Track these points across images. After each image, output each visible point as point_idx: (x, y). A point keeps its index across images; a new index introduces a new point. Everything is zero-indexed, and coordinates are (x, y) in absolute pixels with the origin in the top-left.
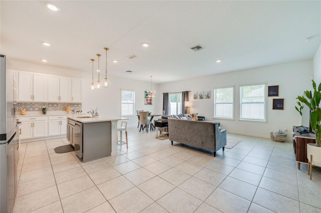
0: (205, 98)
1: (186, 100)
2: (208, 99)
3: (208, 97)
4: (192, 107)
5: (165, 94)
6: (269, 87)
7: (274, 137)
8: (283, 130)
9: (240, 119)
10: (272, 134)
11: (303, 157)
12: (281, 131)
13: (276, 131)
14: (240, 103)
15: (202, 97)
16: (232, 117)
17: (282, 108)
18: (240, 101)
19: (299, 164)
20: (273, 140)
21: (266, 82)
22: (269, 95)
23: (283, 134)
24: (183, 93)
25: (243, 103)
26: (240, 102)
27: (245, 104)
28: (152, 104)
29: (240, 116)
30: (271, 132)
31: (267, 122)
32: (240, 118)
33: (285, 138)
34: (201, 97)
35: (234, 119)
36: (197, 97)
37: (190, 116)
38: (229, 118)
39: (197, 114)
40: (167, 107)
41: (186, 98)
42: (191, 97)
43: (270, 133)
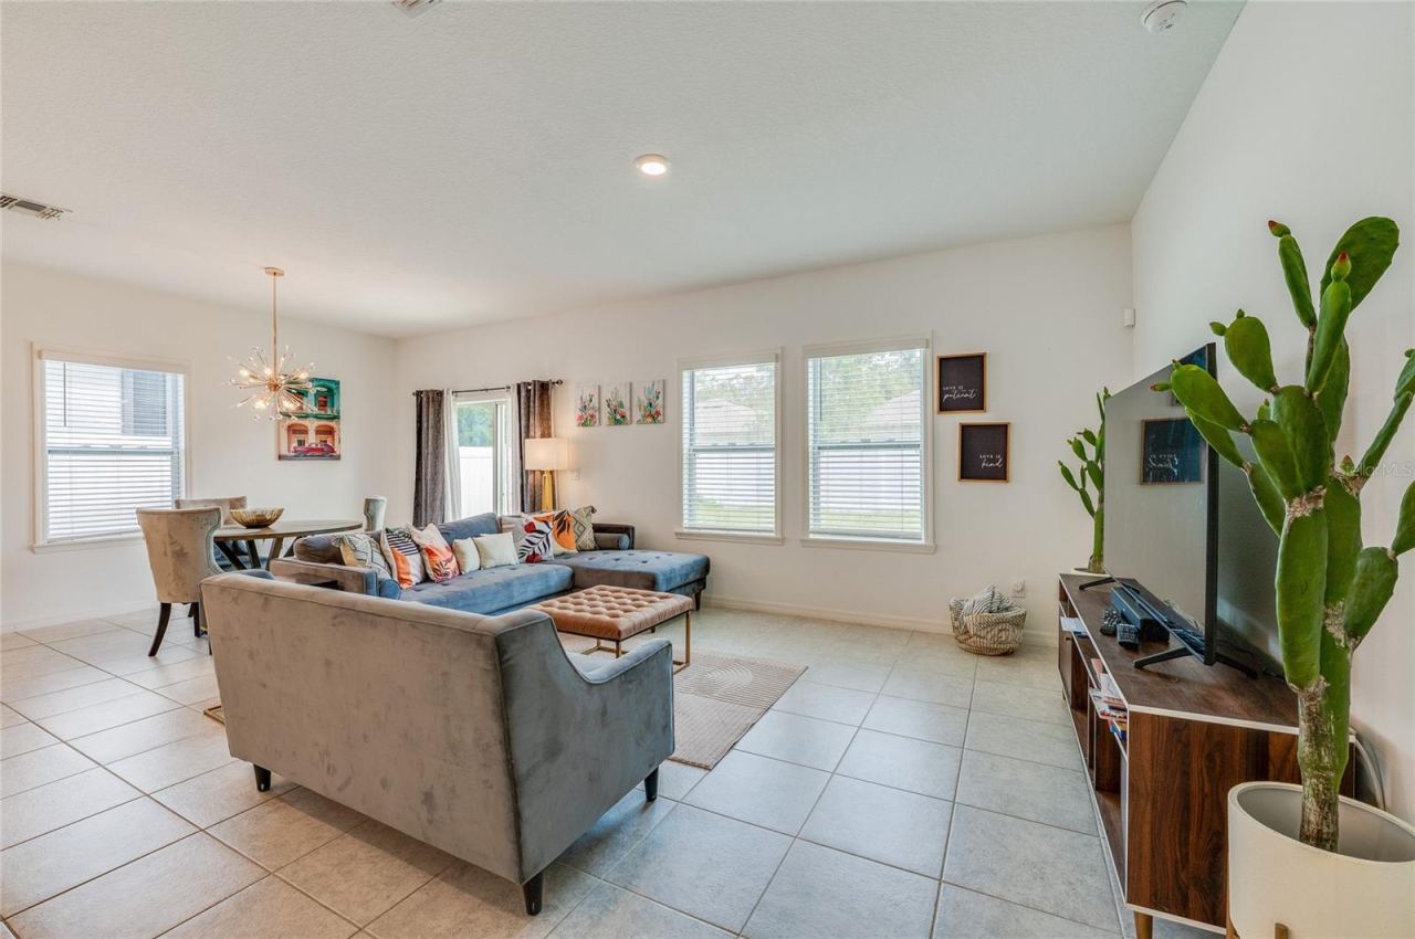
0: (639, 422)
1: (536, 429)
2: (651, 429)
3: (653, 415)
4: (572, 471)
5: (425, 400)
6: (943, 361)
7: (967, 632)
8: (1007, 592)
9: (811, 536)
10: (957, 610)
11: (1176, 876)
12: (1001, 596)
13: (977, 597)
14: (810, 449)
15: (623, 417)
16: (772, 526)
17: (1000, 474)
18: (811, 438)
19: (1142, 920)
20: (963, 646)
21: (929, 336)
22: (944, 407)
23: (1007, 609)
24: (523, 394)
25: (825, 448)
26: (811, 443)
27: (831, 453)
28: (338, 458)
29: (811, 516)
30: (952, 602)
31: (936, 548)
32: (811, 527)
33: (1019, 634)
34: (618, 418)
35: (779, 536)
36: (597, 414)
37: (539, 526)
38: (759, 531)
39: (593, 511)
40: (435, 473)
41: (535, 422)
42: (565, 414)
43: (951, 608)
